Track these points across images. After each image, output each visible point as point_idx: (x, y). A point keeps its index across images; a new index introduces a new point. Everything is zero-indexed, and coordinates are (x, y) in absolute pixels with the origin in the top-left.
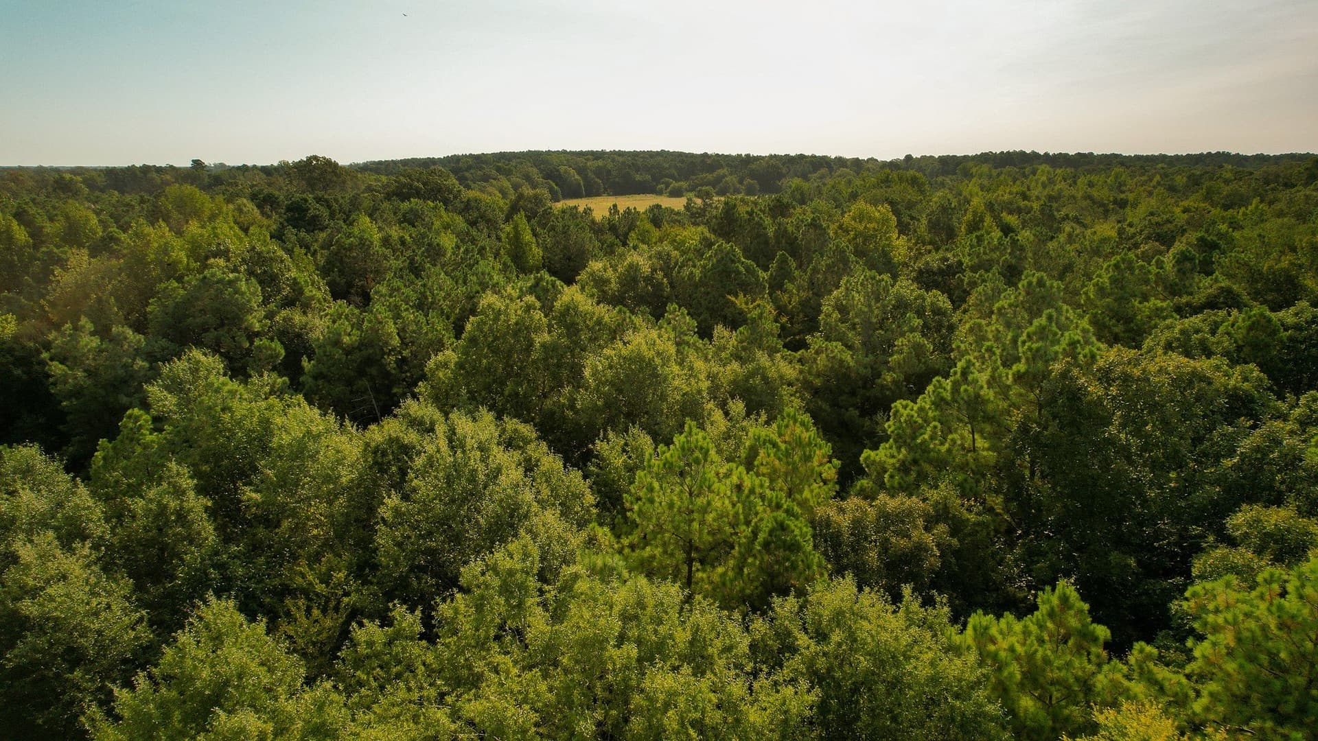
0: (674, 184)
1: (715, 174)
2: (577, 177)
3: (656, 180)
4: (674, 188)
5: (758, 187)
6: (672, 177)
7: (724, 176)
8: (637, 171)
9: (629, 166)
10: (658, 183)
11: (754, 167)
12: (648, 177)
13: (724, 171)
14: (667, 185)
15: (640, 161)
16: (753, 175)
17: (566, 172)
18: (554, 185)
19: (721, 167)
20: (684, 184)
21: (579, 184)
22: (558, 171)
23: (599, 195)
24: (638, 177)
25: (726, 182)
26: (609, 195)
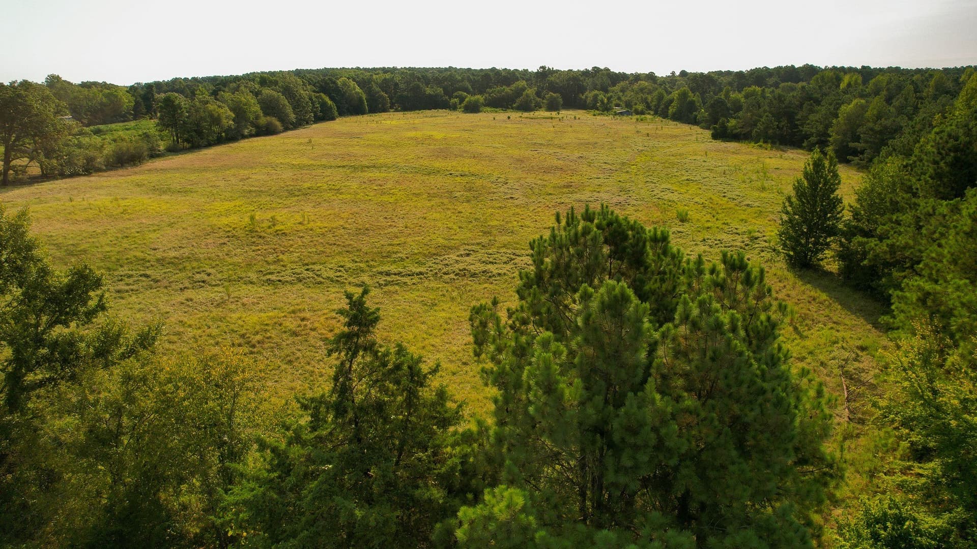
0: (469, 98)
1: (513, 87)
2: (358, 89)
3: (449, 93)
4: (470, 102)
5: (561, 100)
6: (466, 90)
7: (524, 89)
8: (427, 84)
9: (419, 79)
10: (451, 97)
11: (552, 79)
12: (440, 90)
13: (522, 83)
14: (462, 99)
15: (429, 75)
16: (553, 88)
17: (344, 84)
18: (327, 99)
19: (517, 80)
20: (480, 98)
21: (360, 99)
22: (334, 83)
23: (384, 110)
24: (428, 91)
25: (527, 96)
26: (396, 110)
